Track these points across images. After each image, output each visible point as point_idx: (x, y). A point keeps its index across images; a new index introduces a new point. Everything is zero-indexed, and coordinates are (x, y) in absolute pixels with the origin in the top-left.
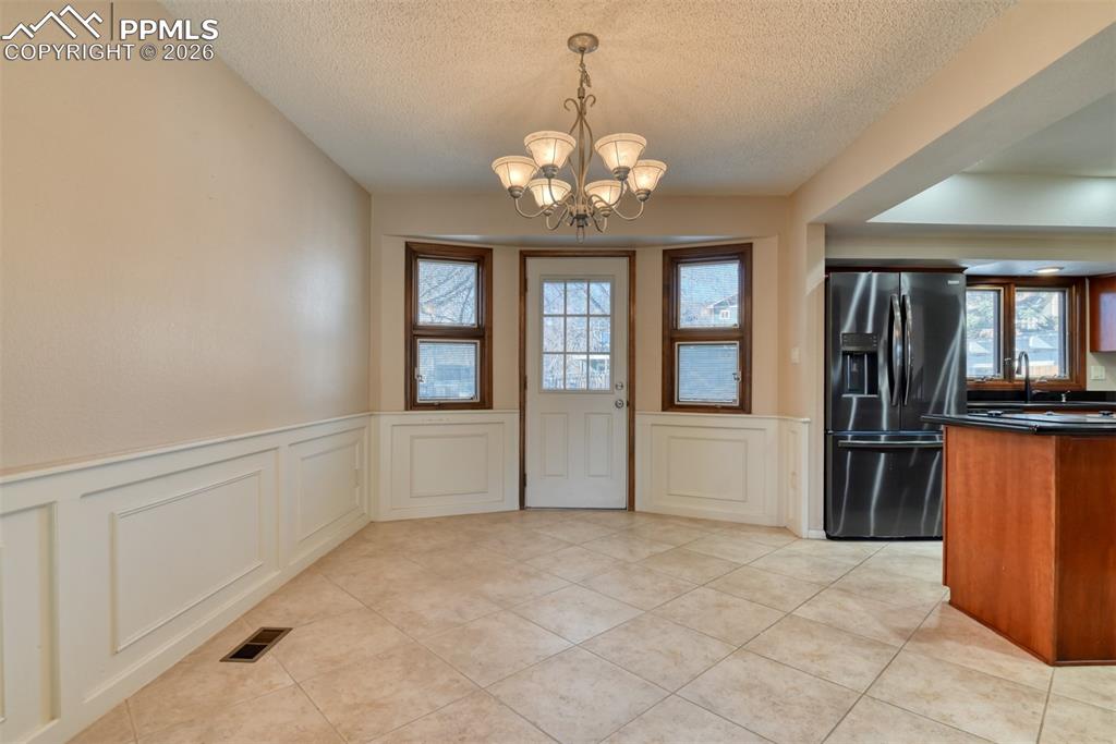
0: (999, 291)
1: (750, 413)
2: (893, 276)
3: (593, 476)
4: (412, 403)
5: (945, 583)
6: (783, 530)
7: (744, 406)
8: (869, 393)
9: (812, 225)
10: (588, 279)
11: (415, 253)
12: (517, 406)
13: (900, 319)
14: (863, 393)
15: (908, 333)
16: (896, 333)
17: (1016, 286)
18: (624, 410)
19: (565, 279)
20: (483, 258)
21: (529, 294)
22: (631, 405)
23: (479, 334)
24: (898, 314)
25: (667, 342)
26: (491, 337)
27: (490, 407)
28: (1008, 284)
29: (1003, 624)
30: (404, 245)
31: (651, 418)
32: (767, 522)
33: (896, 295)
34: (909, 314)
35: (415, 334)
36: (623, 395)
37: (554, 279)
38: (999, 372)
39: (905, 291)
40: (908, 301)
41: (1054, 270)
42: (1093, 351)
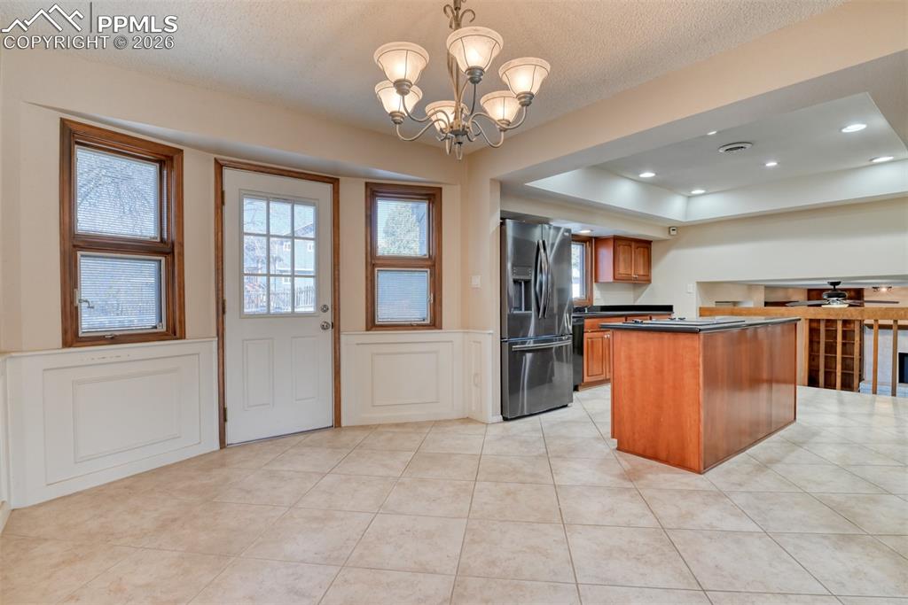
1: (441, 329)
3: (299, 400)
4: (72, 337)
5: (613, 437)
6: (467, 420)
7: (435, 323)
8: (525, 310)
9: (493, 180)
10: (293, 200)
11: (73, 136)
12: (214, 333)
14: (521, 310)
18: (330, 332)
19: (269, 197)
20: (171, 159)
21: (227, 208)
22: (335, 326)
23: (165, 250)
25: (369, 268)
26: (182, 254)
27: (183, 337)
29: (663, 455)
30: (59, 121)
31: (355, 339)
32: (454, 416)
35: (76, 245)
36: (328, 317)
37: (256, 195)
40: (546, 245)
41: (589, 231)
42: (596, 281)
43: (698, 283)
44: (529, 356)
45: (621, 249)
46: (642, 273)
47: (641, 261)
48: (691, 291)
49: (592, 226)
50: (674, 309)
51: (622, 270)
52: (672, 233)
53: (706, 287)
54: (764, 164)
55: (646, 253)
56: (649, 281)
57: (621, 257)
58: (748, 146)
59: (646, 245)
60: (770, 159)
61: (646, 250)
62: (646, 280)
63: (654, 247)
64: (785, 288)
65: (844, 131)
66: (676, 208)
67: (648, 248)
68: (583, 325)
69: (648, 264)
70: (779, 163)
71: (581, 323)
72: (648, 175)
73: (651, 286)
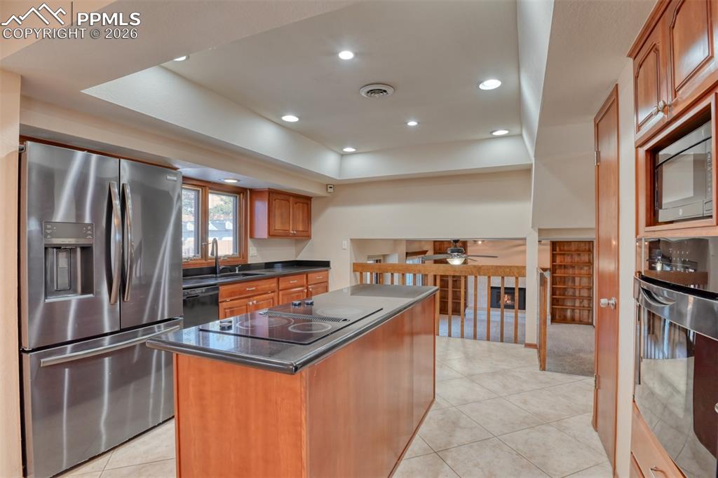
0: (199, 191)
2: (112, 163)
13: (119, 207)
14: (76, 293)
15: (127, 222)
16: (116, 221)
17: (210, 189)
24: (117, 203)
28: (204, 186)
33: (116, 184)
34: (129, 203)
38: (198, 253)
39: (125, 179)
40: (128, 191)
41: (236, 181)
42: (252, 237)
43: (351, 239)
44: (107, 360)
45: (276, 203)
46: (301, 228)
47: (300, 216)
48: (345, 247)
49: (240, 177)
50: (331, 266)
51: (278, 226)
52: (330, 190)
53: (360, 244)
54: (407, 123)
55: (306, 208)
56: (309, 237)
57: (277, 213)
58: (390, 91)
59: (306, 201)
60: (410, 119)
61: (305, 205)
62: (305, 236)
63: (314, 204)
64: (420, 241)
65: (482, 87)
66: (329, 164)
67: (307, 204)
68: (217, 295)
69: (308, 219)
70: (418, 123)
71: (216, 292)
72: (290, 118)
73: (310, 242)
